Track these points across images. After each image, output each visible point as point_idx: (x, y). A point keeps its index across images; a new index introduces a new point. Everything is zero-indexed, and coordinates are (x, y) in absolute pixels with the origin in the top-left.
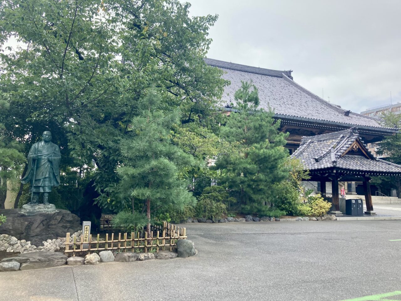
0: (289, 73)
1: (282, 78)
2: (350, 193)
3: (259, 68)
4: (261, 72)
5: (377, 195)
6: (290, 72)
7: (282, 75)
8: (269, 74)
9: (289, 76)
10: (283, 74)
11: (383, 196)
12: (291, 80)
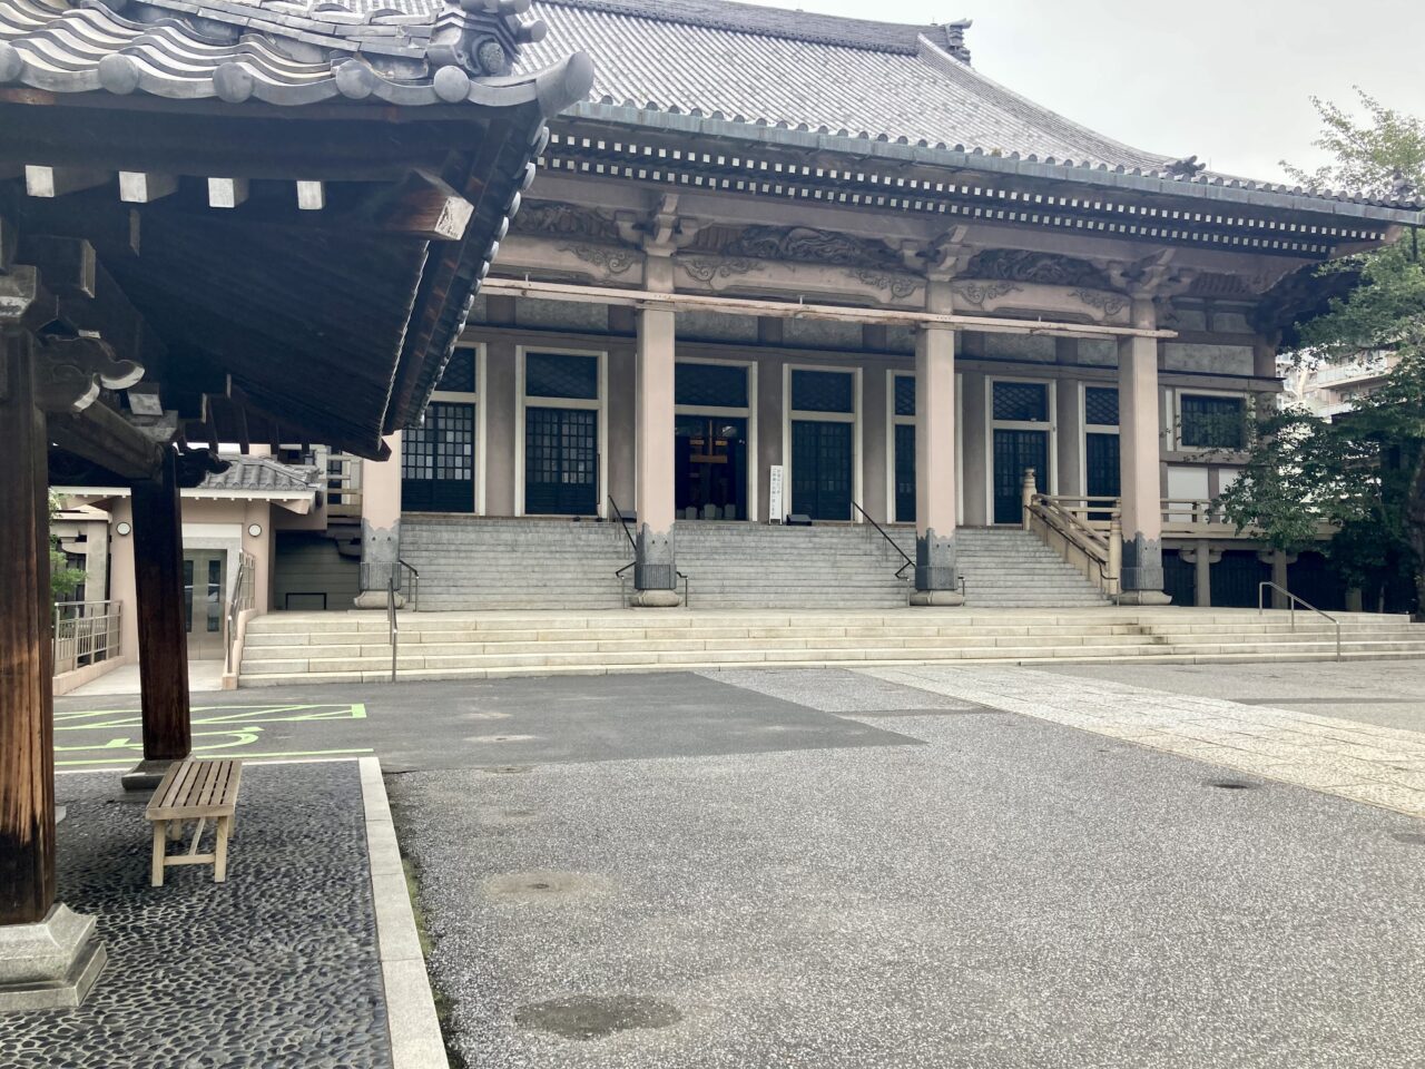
0: (952, 37)
1: (915, 56)
2: (1129, 596)
3: (798, 13)
4: (806, 30)
5: (1264, 607)
6: (959, 28)
7: (918, 42)
8: (851, 37)
9: (951, 49)
10: (922, 37)
11: (1298, 607)
12: (961, 65)
